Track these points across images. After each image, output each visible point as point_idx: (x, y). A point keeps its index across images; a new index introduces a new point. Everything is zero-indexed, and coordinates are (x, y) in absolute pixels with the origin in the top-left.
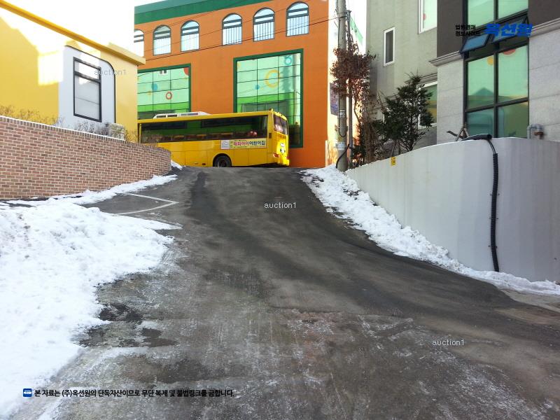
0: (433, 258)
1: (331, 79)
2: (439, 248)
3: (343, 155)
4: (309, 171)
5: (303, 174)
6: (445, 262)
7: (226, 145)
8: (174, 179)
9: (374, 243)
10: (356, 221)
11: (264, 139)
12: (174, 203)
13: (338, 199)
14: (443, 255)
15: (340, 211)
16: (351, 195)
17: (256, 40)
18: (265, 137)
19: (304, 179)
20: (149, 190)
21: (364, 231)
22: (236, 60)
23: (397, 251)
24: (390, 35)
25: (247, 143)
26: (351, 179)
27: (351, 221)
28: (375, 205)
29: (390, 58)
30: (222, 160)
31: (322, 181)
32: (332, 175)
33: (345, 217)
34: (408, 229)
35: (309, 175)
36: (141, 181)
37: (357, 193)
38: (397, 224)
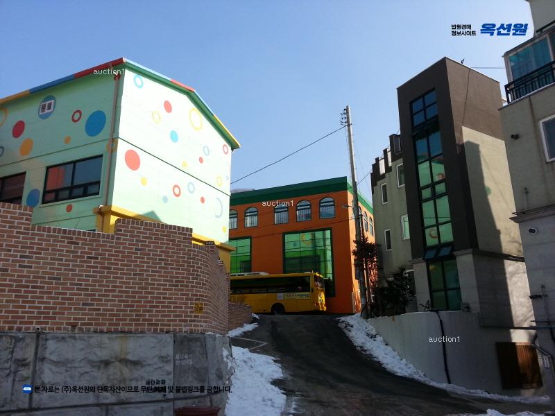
0: (416, 377)
1: (353, 258)
2: (420, 372)
3: (365, 307)
4: (343, 319)
5: (338, 321)
6: (422, 379)
7: (281, 297)
8: (257, 326)
9: (384, 368)
10: (375, 355)
11: (308, 293)
12: (265, 343)
13: (363, 341)
14: (422, 375)
15: (365, 349)
16: (371, 337)
17: (298, 220)
18: (309, 291)
19: (340, 325)
20: (246, 334)
21: (379, 362)
22: (284, 234)
23: (397, 372)
24: (388, 233)
25: (296, 296)
26: (370, 326)
27: (372, 355)
28: (387, 345)
29: (389, 247)
30: (278, 308)
31: (352, 326)
32: (358, 323)
33: (368, 353)
34: (404, 360)
35: (343, 322)
36: (238, 328)
37: (375, 336)
38: (398, 357)
